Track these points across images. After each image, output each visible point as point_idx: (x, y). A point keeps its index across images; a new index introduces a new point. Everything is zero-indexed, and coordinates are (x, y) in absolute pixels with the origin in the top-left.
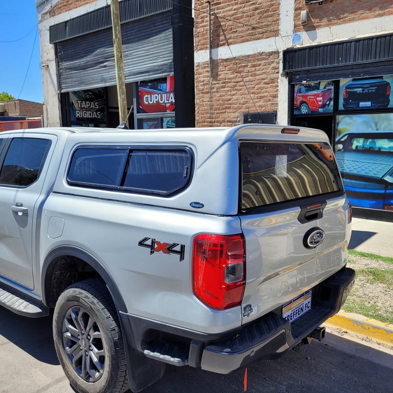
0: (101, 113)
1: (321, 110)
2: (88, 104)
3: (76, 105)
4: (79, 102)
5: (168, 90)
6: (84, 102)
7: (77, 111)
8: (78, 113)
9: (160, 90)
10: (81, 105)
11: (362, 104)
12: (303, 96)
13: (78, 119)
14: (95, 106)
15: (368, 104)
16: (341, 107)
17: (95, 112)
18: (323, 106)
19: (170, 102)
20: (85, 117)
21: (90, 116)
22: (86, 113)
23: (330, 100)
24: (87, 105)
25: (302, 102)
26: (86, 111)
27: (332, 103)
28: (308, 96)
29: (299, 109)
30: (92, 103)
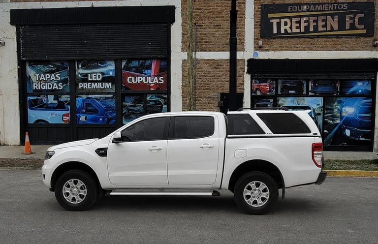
0: (63, 84)
1: (268, 93)
2: (48, 76)
3: (33, 79)
4: (37, 75)
5: (152, 74)
6: (42, 75)
7: (34, 84)
8: (36, 85)
9: (145, 74)
10: (39, 78)
11: (290, 92)
12: (258, 86)
13: (36, 90)
14: (56, 78)
15: (294, 92)
16: (279, 93)
17: (55, 84)
18: (270, 91)
19: (154, 82)
20: (44, 88)
21: (50, 87)
22: (45, 85)
23: (273, 88)
24: (47, 78)
25: (257, 89)
26: (45, 83)
27: (274, 90)
28: (260, 85)
29: (256, 92)
30: (53, 75)
